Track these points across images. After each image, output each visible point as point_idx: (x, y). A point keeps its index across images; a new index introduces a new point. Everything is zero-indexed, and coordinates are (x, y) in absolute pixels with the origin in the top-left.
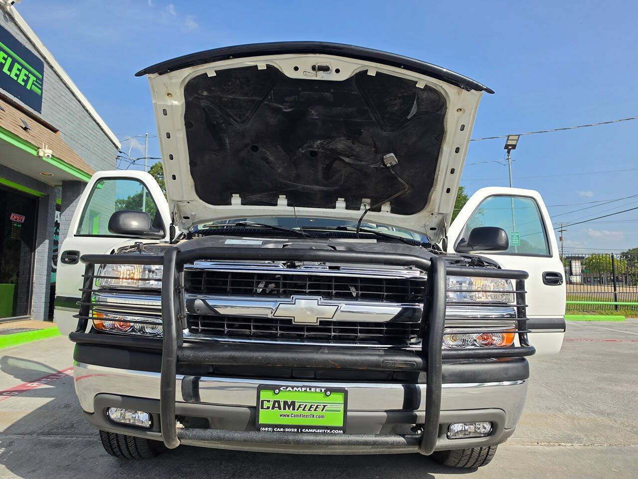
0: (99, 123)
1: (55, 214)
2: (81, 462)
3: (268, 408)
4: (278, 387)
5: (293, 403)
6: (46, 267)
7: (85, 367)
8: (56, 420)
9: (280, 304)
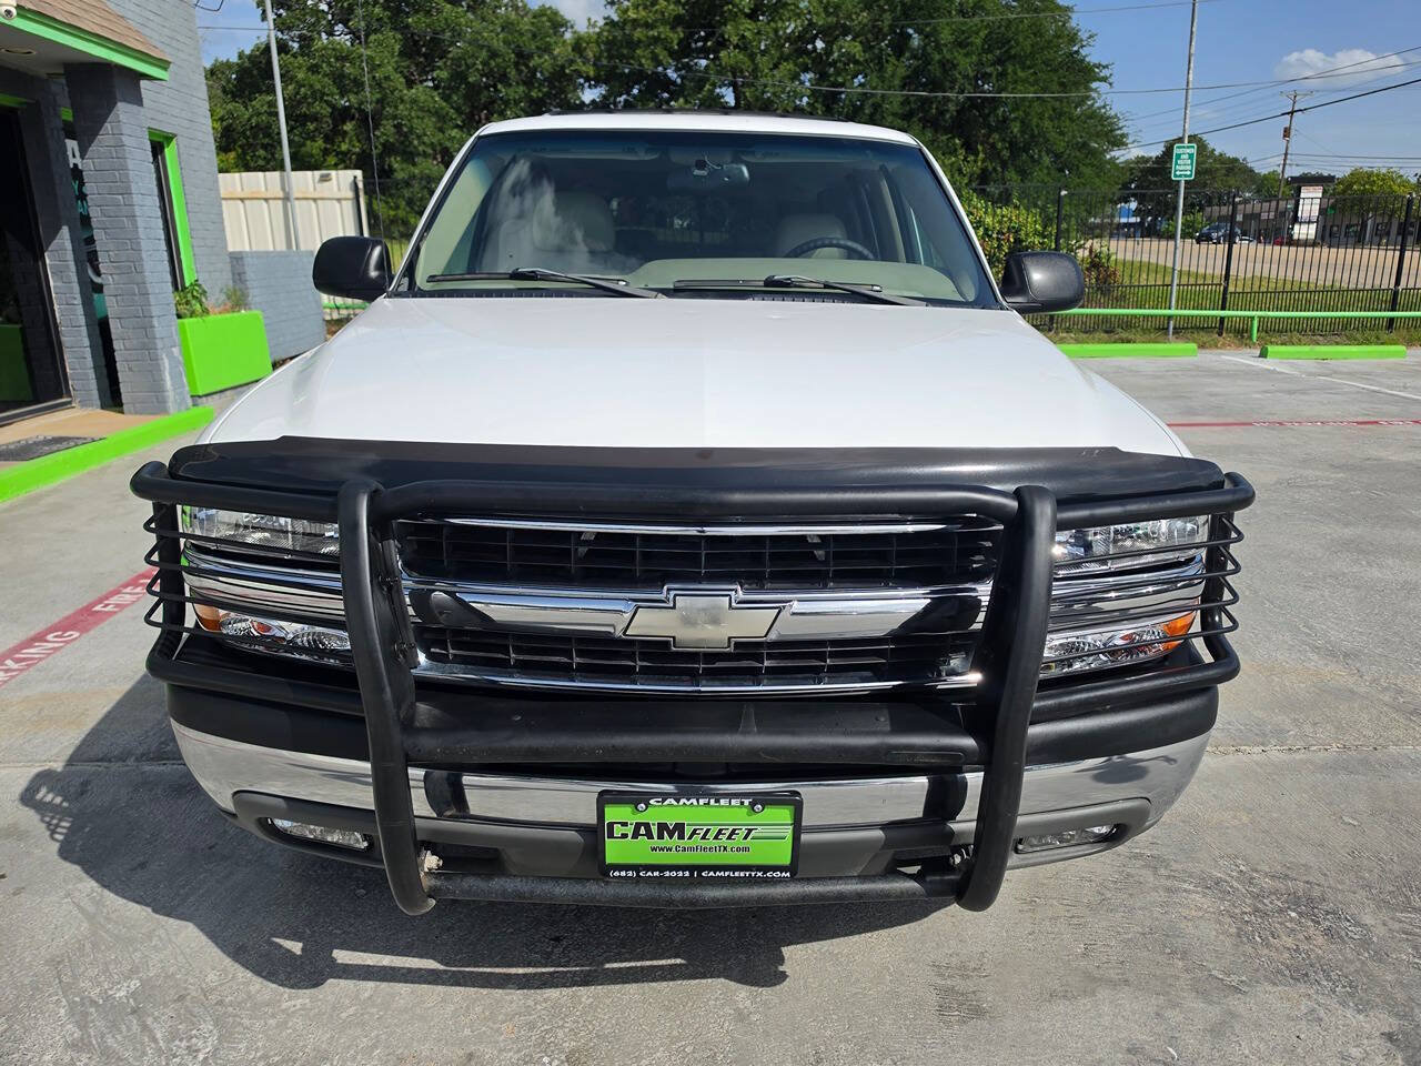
1: (65, 148)
3: (624, 836)
4: (645, 799)
5: (680, 828)
6: (77, 288)
9: (638, 606)
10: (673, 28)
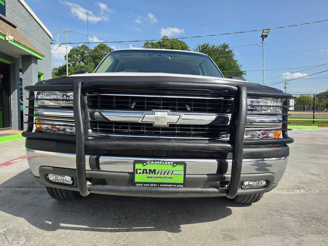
0: (39, 23)
1: (19, 74)
2: (38, 201)
3: (140, 173)
4: (146, 162)
5: (155, 170)
6: (17, 103)
7: (34, 152)
8: (24, 180)
9: (145, 114)
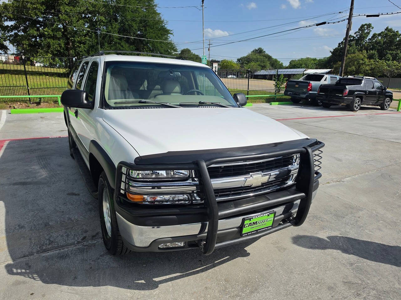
3: (247, 227)
4: (252, 218)
5: (256, 222)
9: (247, 179)
10: (41, 5)
